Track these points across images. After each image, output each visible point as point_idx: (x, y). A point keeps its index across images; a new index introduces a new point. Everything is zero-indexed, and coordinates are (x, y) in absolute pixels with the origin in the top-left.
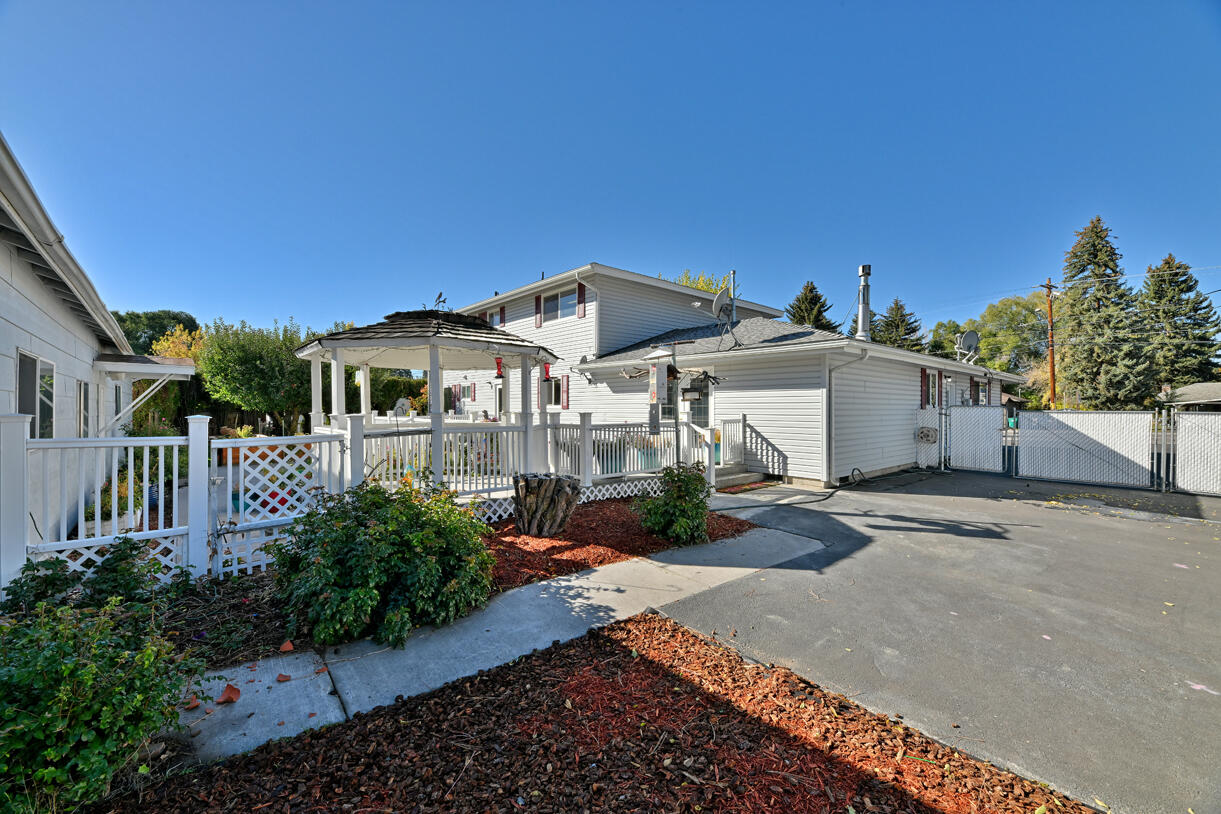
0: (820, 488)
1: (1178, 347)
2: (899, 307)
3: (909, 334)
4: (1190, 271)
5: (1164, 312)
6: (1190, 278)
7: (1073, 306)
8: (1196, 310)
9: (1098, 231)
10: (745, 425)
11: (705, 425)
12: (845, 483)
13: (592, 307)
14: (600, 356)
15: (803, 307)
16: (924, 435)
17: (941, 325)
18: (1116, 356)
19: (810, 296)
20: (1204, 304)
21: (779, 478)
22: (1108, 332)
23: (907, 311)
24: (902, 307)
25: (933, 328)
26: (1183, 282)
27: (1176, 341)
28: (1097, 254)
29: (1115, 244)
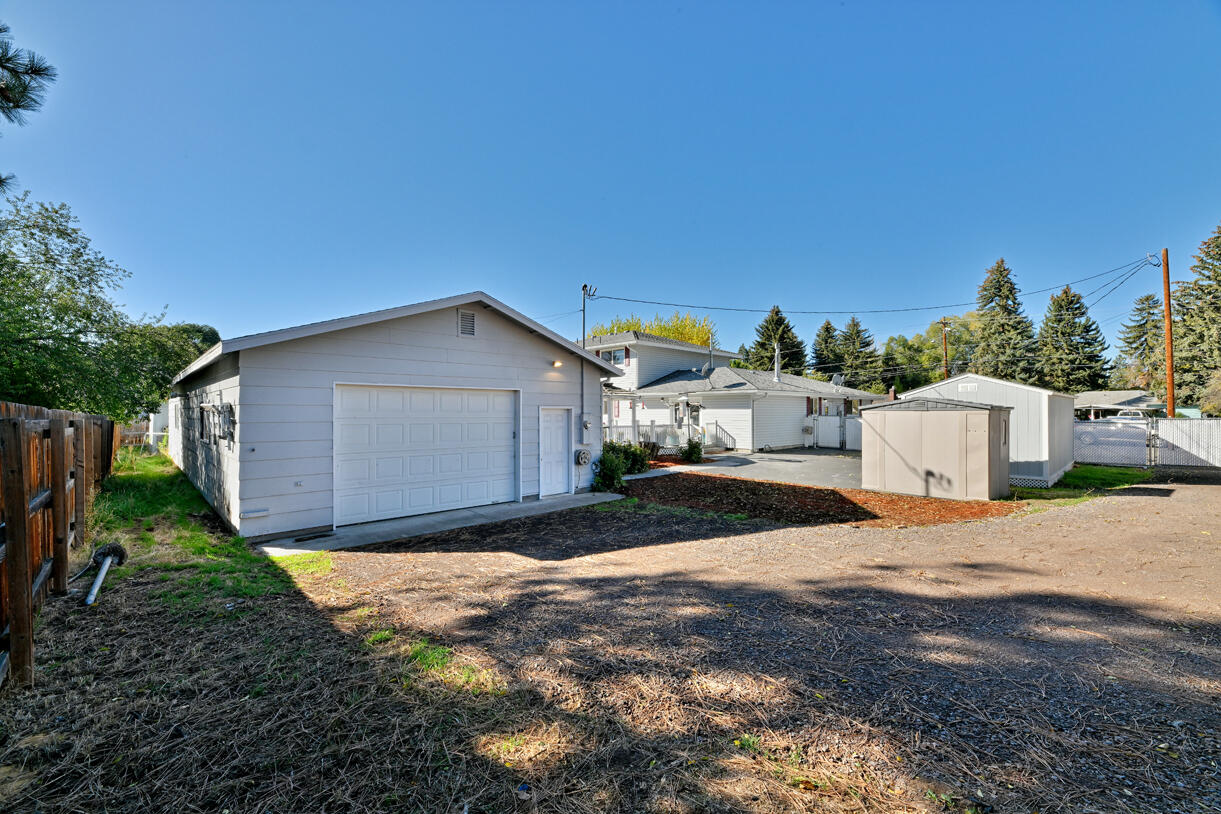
0: (750, 452)
1: (1072, 362)
2: (855, 324)
3: (863, 347)
4: (1082, 301)
5: (1062, 333)
6: (1082, 306)
7: (984, 329)
8: (1088, 331)
9: (1001, 271)
10: (717, 425)
11: (698, 425)
12: (761, 450)
13: (634, 361)
14: (639, 388)
15: (770, 327)
16: (807, 430)
17: (892, 339)
18: (1014, 371)
19: (776, 318)
20: (1093, 327)
21: (732, 449)
22: (1009, 351)
23: (862, 328)
24: (858, 323)
25: (886, 342)
26: (1076, 309)
27: (1071, 357)
28: (1001, 289)
29: (1014, 280)
